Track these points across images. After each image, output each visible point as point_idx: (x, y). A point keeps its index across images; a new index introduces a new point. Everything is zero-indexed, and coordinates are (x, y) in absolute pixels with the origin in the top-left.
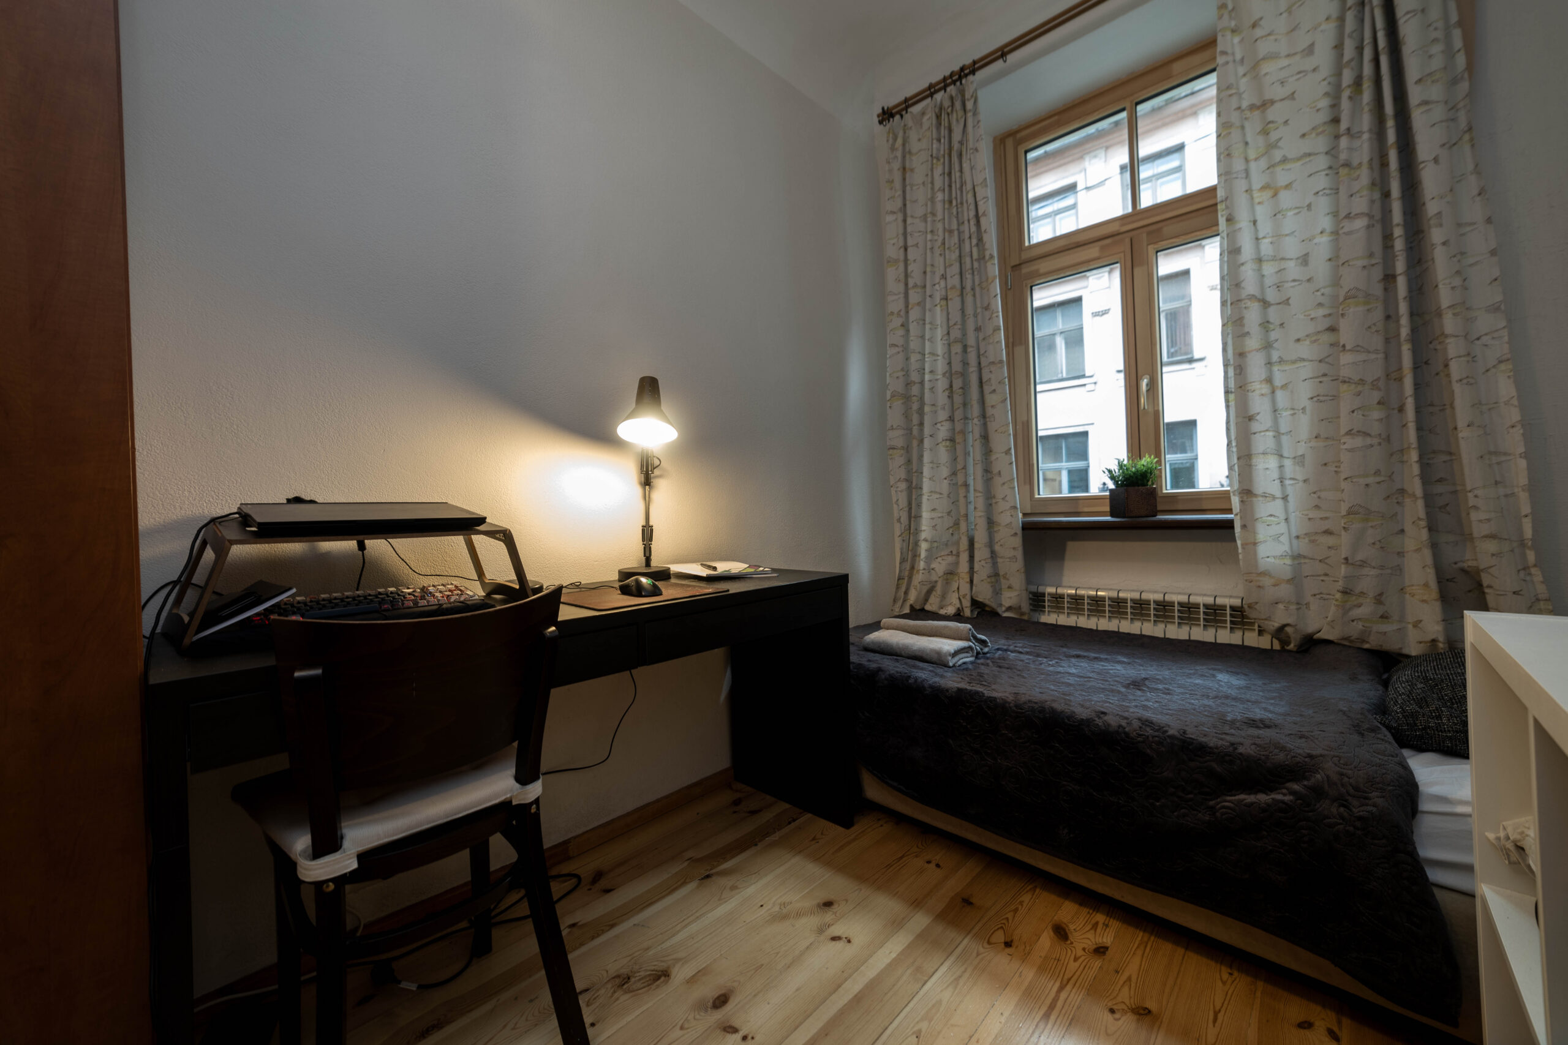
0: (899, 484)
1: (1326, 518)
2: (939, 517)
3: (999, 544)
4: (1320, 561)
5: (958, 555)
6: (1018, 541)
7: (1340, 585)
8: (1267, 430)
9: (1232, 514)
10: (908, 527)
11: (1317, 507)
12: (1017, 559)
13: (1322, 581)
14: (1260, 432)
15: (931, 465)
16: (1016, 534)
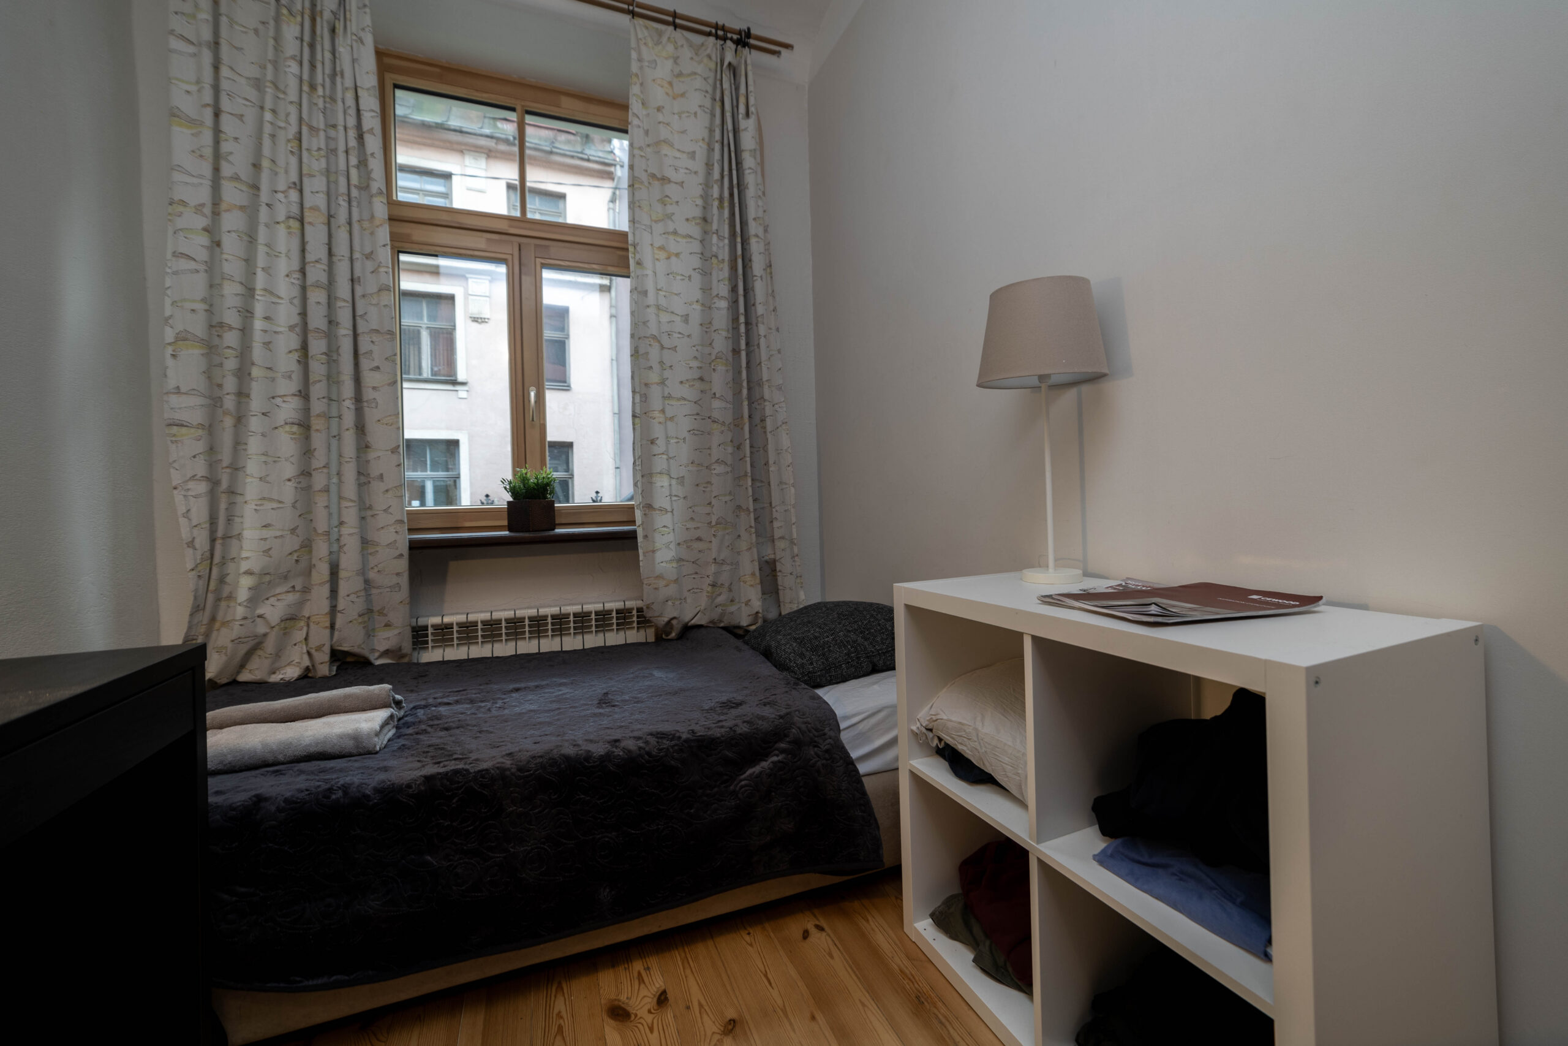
0: (191, 485)
1: (698, 528)
2: (276, 537)
3: (376, 570)
4: (693, 562)
5: (306, 590)
6: (403, 565)
7: (709, 581)
8: (663, 454)
9: (636, 526)
10: (208, 554)
11: (692, 519)
12: (400, 587)
13: (694, 578)
14: (658, 454)
15: (264, 458)
16: (401, 555)
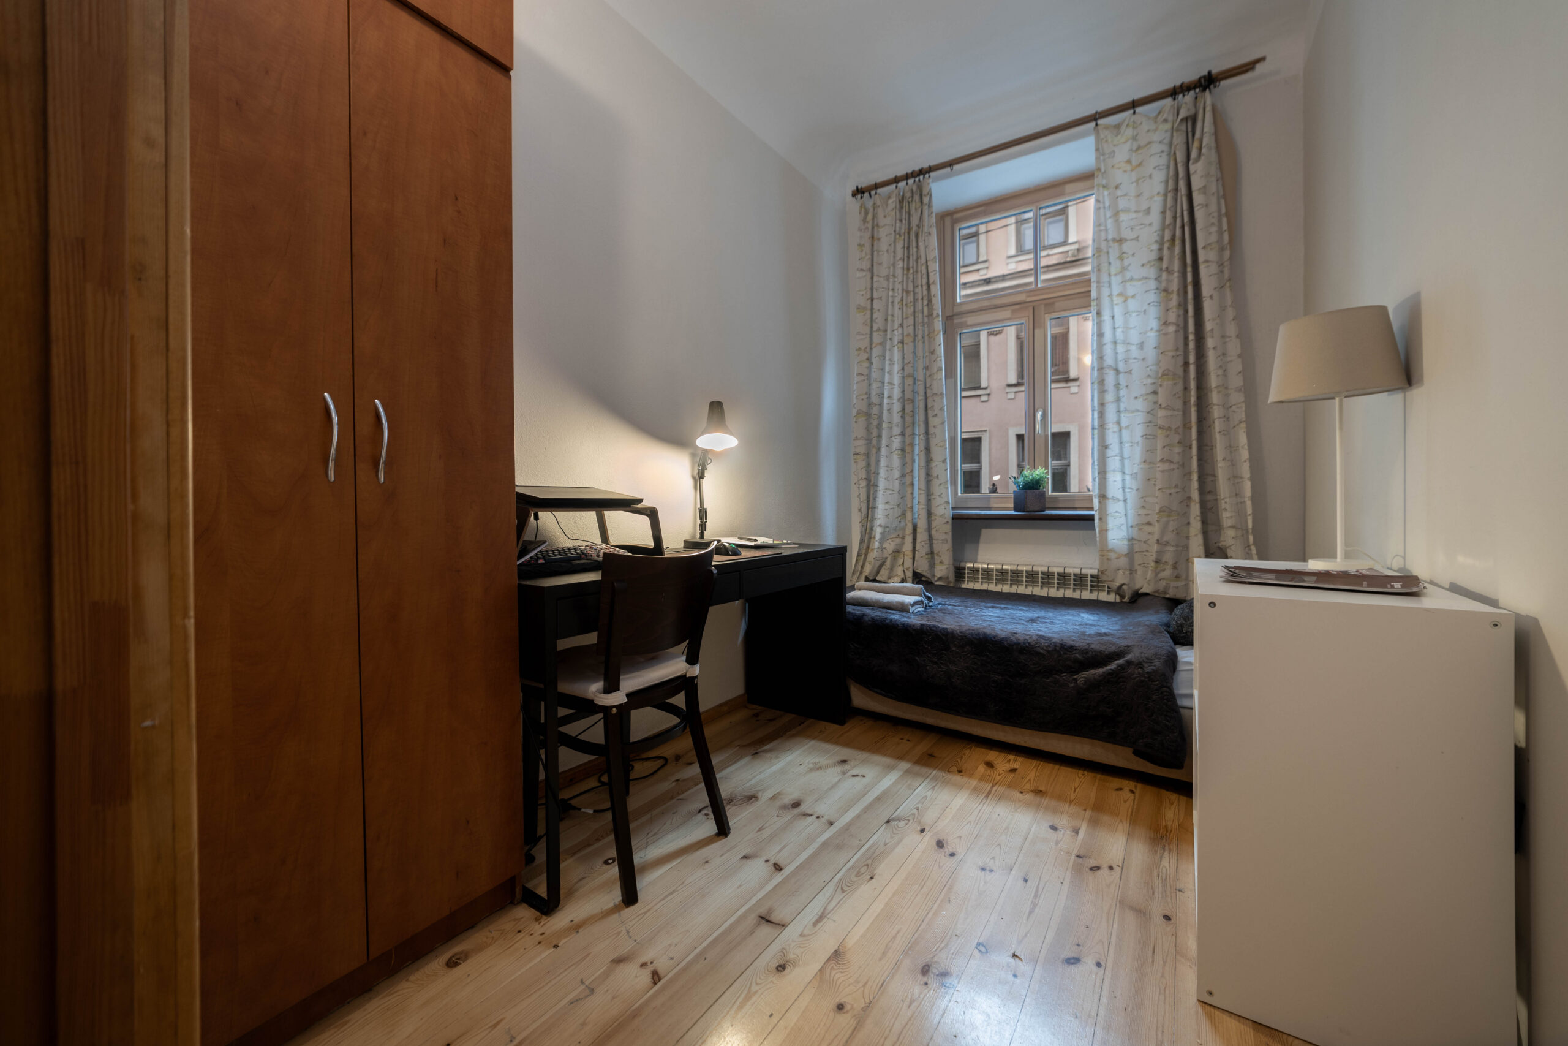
0: (860, 482)
1: (1148, 514)
2: (891, 509)
3: (935, 529)
4: (1144, 542)
5: (904, 538)
6: (948, 528)
7: (1153, 558)
8: (1116, 456)
9: (1093, 510)
10: (866, 516)
11: (1143, 507)
12: (947, 541)
13: (1145, 555)
14: (1112, 456)
15: (886, 468)
16: (948, 522)
